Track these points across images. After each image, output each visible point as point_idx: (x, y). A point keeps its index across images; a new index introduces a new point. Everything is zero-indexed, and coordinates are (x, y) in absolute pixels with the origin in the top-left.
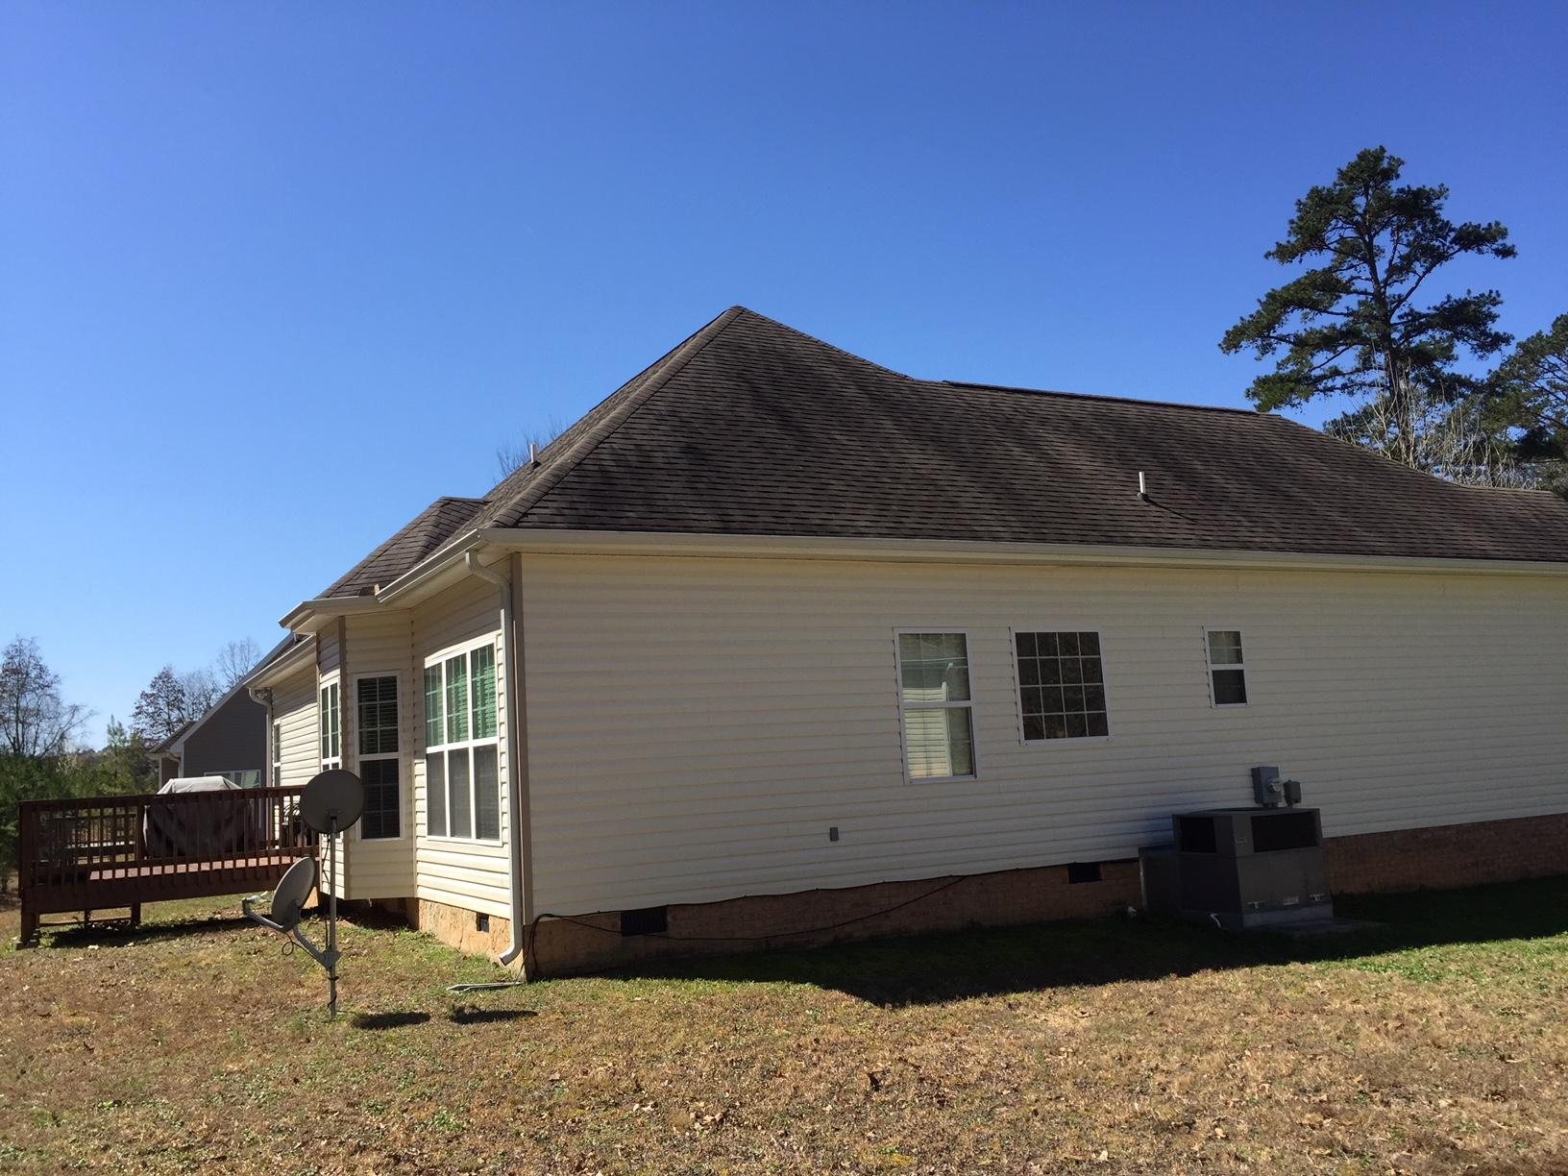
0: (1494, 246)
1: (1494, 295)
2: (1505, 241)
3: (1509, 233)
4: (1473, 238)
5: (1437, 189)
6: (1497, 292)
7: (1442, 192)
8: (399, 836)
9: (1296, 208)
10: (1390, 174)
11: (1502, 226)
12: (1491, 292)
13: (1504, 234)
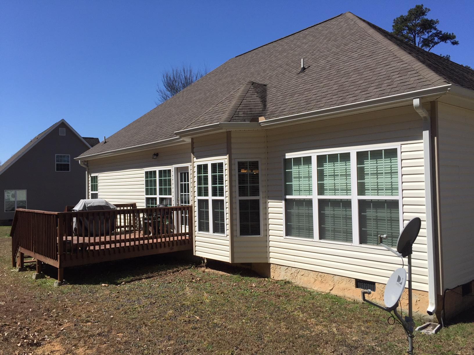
0: (452, 41)
1: (448, 56)
2: (455, 39)
3: (456, 37)
4: (445, 38)
5: (436, 21)
6: (449, 56)
7: (437, 22)
8: (259, 235)
9: (393, 22)
10: (423, 14)
11: (454, 34)
12: (447, 55)
13: (454, 37)
